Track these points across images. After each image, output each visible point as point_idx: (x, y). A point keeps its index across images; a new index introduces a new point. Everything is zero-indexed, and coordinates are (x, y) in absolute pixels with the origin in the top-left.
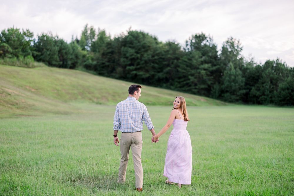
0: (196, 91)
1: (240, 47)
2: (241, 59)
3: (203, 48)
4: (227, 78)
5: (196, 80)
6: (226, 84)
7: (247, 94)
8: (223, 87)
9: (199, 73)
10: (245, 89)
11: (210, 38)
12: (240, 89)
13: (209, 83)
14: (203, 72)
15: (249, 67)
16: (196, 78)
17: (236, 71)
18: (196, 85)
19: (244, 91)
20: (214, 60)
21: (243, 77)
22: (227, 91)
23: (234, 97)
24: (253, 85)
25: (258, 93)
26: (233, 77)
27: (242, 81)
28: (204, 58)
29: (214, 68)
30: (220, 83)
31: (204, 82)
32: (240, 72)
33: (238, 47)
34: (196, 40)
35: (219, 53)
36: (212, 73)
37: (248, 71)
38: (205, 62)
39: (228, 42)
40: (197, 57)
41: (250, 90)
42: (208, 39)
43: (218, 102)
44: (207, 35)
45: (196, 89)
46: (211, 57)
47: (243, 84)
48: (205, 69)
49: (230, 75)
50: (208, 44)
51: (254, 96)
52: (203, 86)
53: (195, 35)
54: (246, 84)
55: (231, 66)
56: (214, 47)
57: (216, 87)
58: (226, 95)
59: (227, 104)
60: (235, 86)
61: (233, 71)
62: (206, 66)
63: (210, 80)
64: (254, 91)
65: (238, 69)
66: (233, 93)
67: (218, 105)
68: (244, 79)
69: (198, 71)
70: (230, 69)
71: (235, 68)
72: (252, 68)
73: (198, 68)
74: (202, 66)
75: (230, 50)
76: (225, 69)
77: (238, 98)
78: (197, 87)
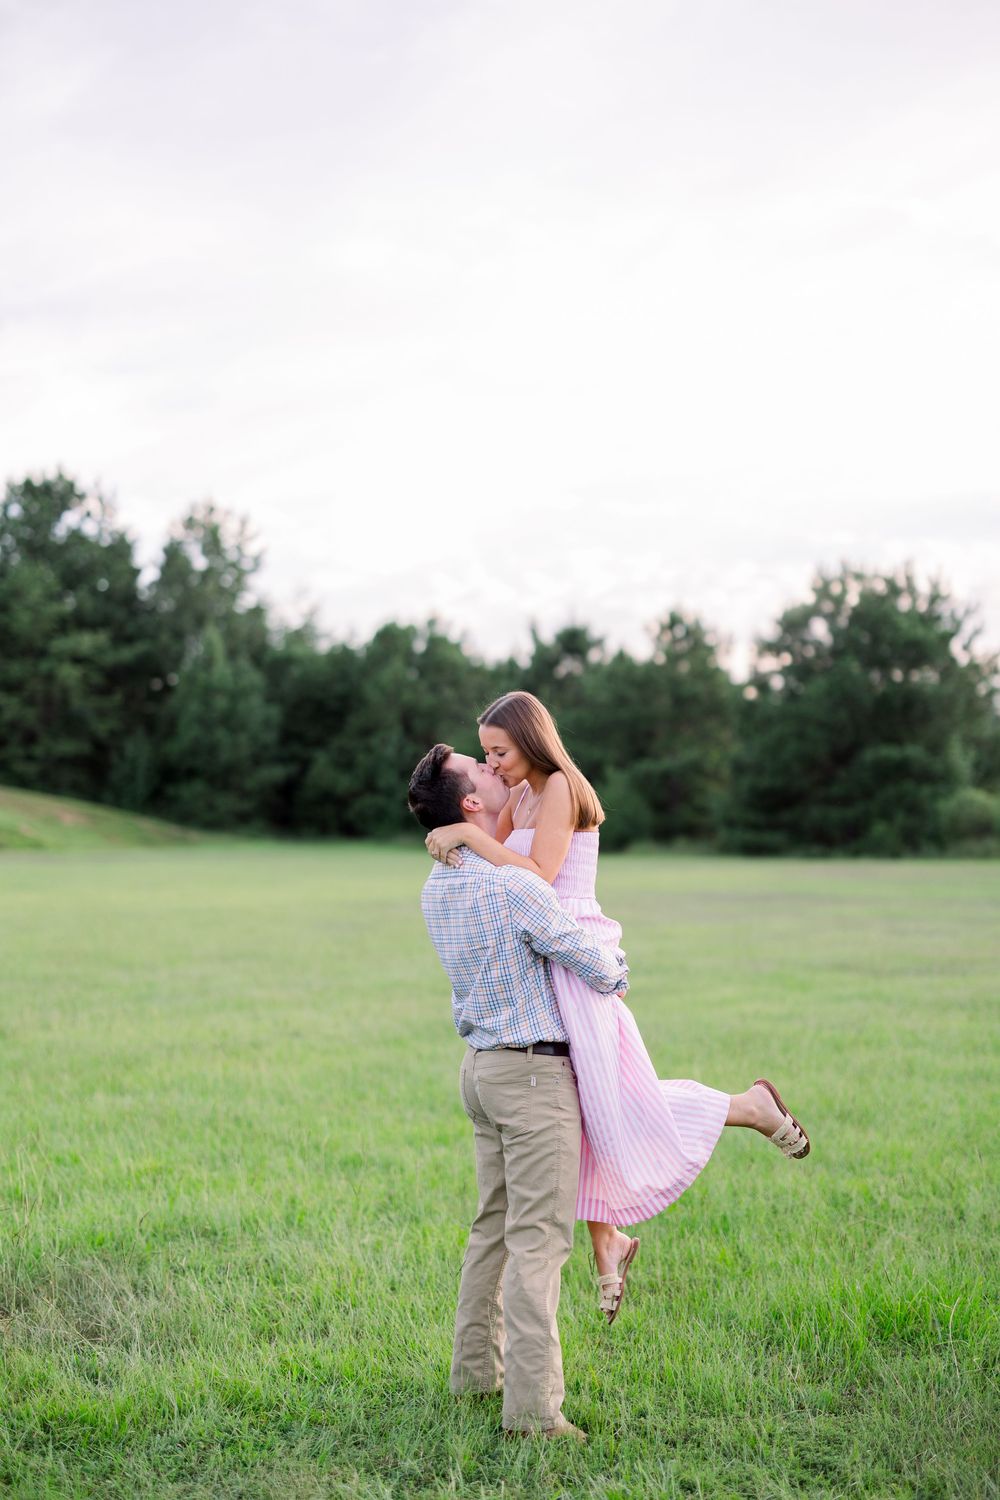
0: (31, 769)
1: (251, 549)
2: (258, 612)
3: (63, 548)
4: (194, 707)
5: (31, 716)
6: (189, 734)
7: (288, 790)
8: (174, 748)
9: (50, 677)
10: (281, 760)
11: (101, 500)
12: (257, 761)
13: (102, 728)
14: (69, 674)
15: (298, 650)
16: (30, 702)
17: (237, 674)
18: (30, 738)
19: (276, 773)
20: (120, 614)
21: (270, 699)
22: (191, 774)
23: (227, 802)
24: (320, 743)
25: (344, 783)
26: (221, 703)
27: (267, 723)
28: (70, 603)
29: (127, 654)
30: (159, 728)
31: (72, 724)
32: (254, 678)
33: (239, 548)
34: (25, 508)
35: (148, 576)
36: (115, 678)
37: (296, 671)
38: (79, 622)
39: (190, 523)
40: (35, 593)
41: (306, 765)
42: (91, 504)
43: (148, 825)
44: (83, 484)
45: (30, 758)
46: (108, 596)
47: (270, 737)
48: (77, 660)
49: (208, 692)
50: (90, 529)
51: (328, 797)
52: (67, 747)
53: (19, 480)
54: (287, 736)
55: (209, 646)
56: (121, 549)
57: (138, 750)
58: (191, 792)
59: (194, 835)
60: (232, 747)
61: (222, 670)
62: (86, 642)
63: (102, 714)
64: (323, 770)
65: (244, 662)
66: (223, 779)
67: (147, 842)
68: (275, 712)
69: (44, 666)
70: (208, 663)
71: (232, 654)
72: (314, 658)
73: (42, 653)
74: (61, 644)
75: (200, 563)
76: (177, 661)
77: (246, 806)
78: (38, 750)
